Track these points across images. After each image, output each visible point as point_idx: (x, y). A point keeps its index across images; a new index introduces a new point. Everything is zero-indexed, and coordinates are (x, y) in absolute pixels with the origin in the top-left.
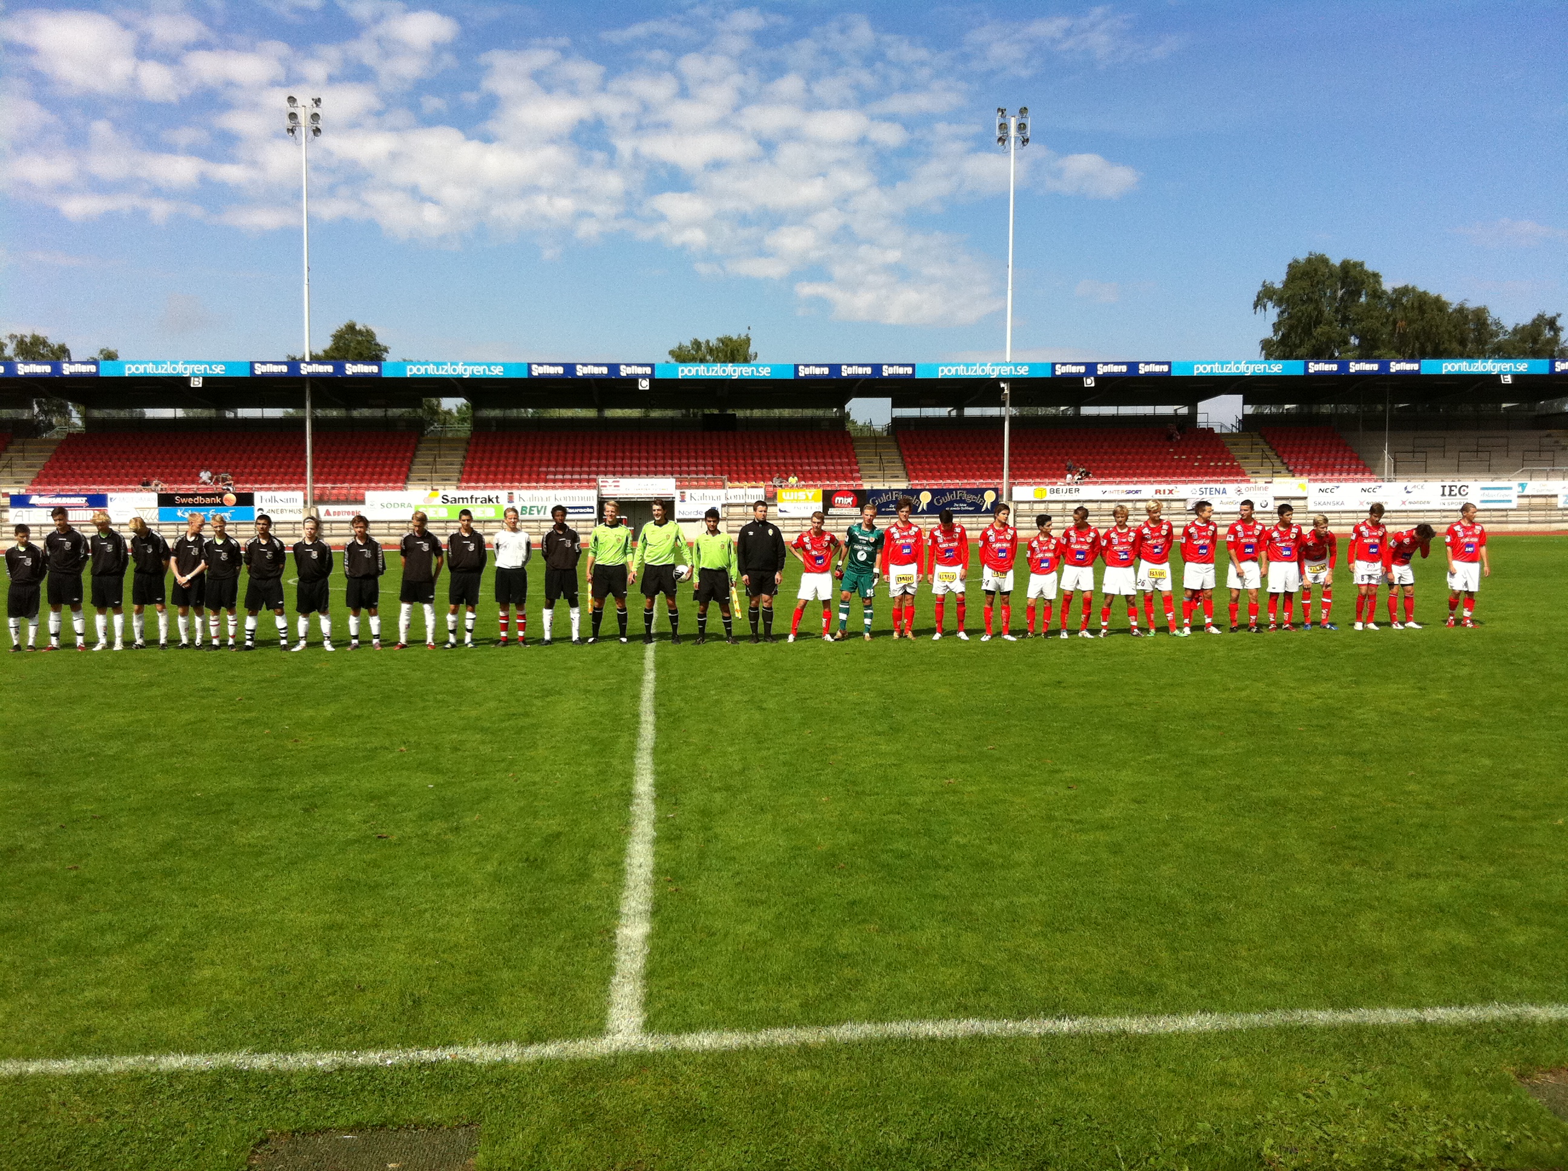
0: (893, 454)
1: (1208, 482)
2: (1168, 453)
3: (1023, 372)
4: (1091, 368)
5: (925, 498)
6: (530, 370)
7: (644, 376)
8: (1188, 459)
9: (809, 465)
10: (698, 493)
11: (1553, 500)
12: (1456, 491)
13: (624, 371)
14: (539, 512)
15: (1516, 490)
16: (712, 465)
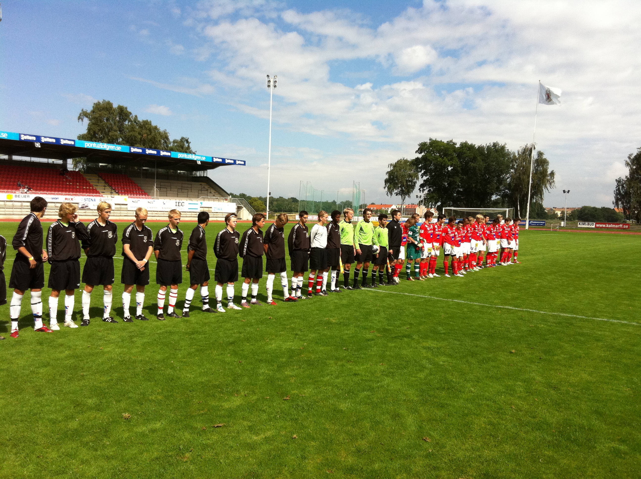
1: (87, 195)
2: (63, 181)
8: (73, 185)
11: (210, 209)
12: (180, 204)
15: (199, 205)
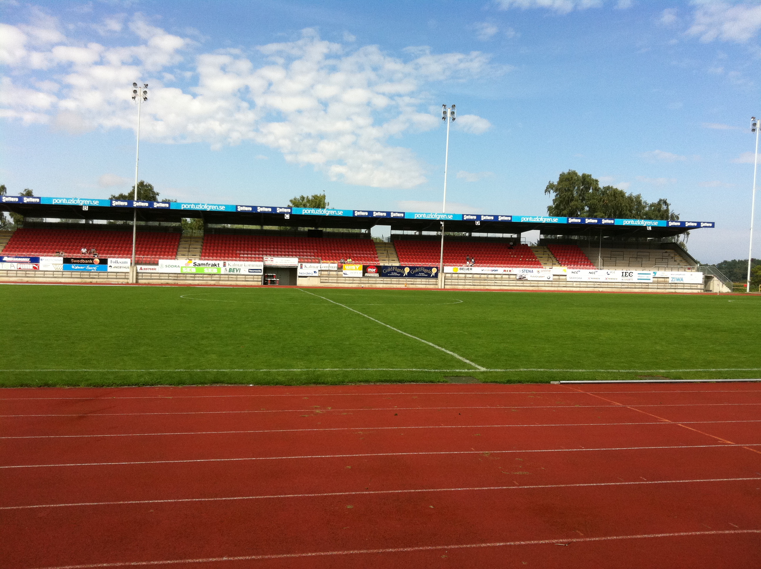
0: (392, 250)
1: (526, 267)
2: (509, 254)
3: (450, 218)
4: (479, 217)
5: (407, 270)
6: (237, 208)
7: (287, 213)
8: (517, 257)
9: (356, 254)
10: (308, 265)
11: (667, 280)
12: (628, 274)
13: (279, 211)
14: (237, 271)
15: (652, 275)
16: (314, 253)
